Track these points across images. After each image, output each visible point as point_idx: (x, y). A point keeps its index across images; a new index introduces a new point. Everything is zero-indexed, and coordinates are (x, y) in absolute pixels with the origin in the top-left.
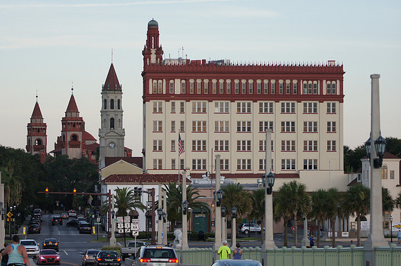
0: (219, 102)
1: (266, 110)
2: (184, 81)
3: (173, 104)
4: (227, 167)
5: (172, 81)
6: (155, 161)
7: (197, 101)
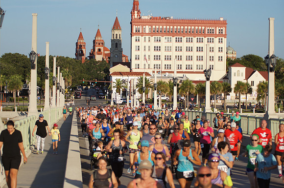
0: (167, 37)
1: (189, 41)
2: (150, 27)
3: (145, 38)
4: (170, 68)
5: (144, 27)
6: (136, 65)
7: (156, 37)
